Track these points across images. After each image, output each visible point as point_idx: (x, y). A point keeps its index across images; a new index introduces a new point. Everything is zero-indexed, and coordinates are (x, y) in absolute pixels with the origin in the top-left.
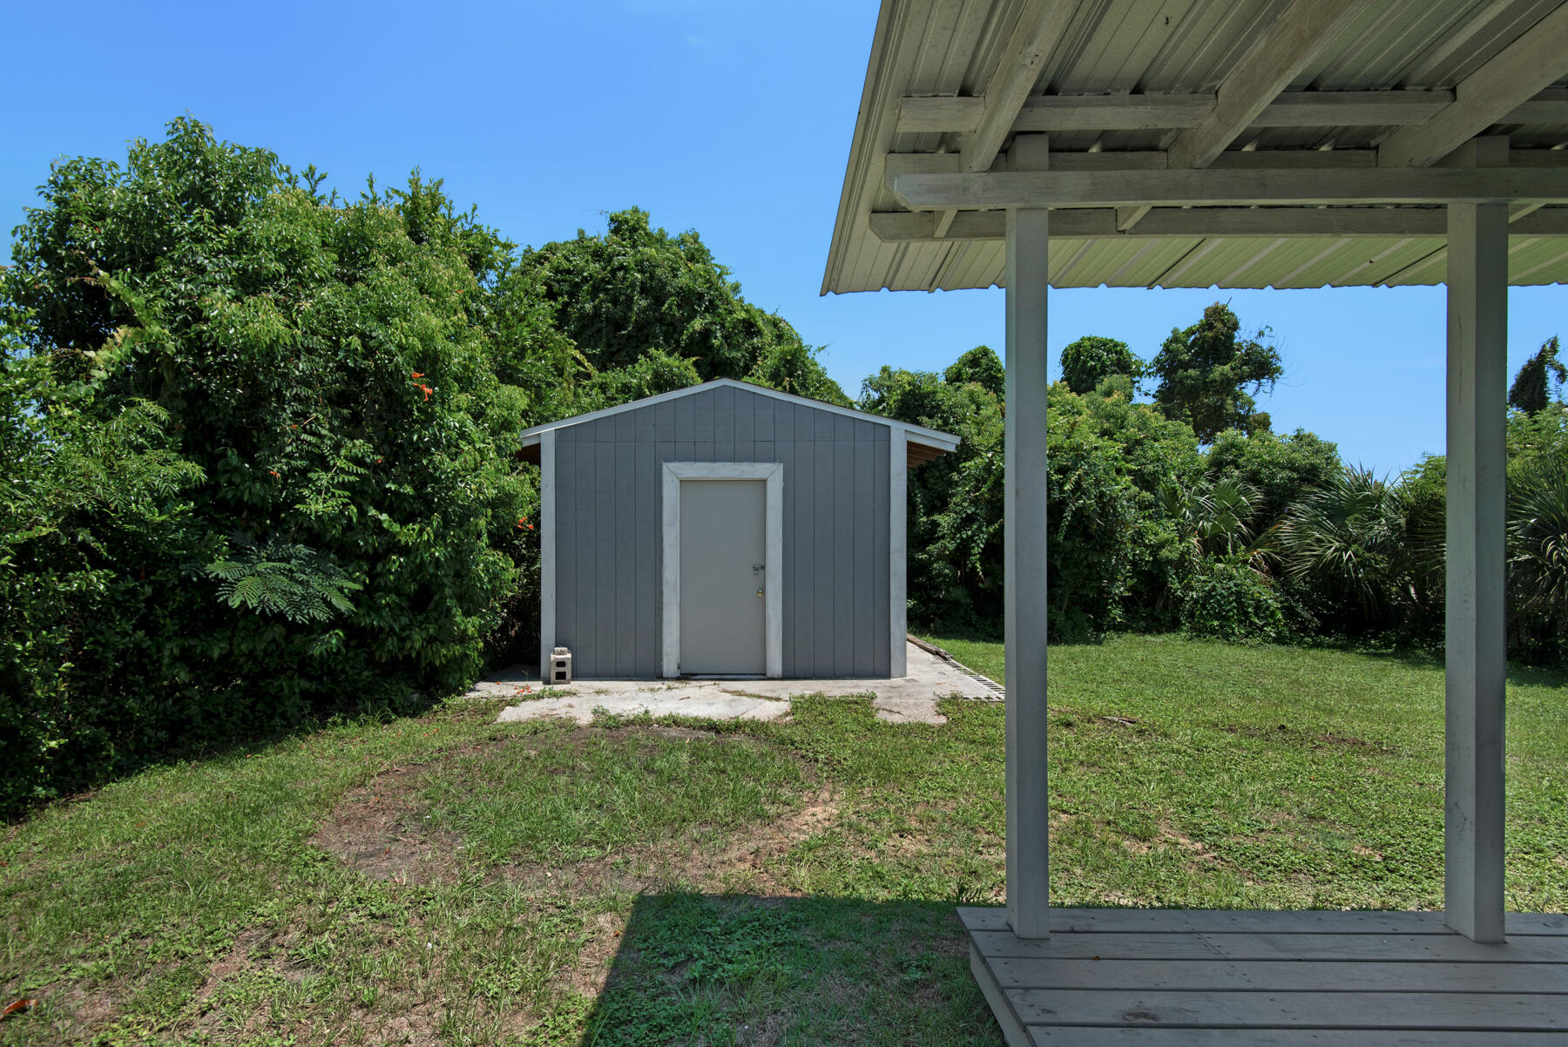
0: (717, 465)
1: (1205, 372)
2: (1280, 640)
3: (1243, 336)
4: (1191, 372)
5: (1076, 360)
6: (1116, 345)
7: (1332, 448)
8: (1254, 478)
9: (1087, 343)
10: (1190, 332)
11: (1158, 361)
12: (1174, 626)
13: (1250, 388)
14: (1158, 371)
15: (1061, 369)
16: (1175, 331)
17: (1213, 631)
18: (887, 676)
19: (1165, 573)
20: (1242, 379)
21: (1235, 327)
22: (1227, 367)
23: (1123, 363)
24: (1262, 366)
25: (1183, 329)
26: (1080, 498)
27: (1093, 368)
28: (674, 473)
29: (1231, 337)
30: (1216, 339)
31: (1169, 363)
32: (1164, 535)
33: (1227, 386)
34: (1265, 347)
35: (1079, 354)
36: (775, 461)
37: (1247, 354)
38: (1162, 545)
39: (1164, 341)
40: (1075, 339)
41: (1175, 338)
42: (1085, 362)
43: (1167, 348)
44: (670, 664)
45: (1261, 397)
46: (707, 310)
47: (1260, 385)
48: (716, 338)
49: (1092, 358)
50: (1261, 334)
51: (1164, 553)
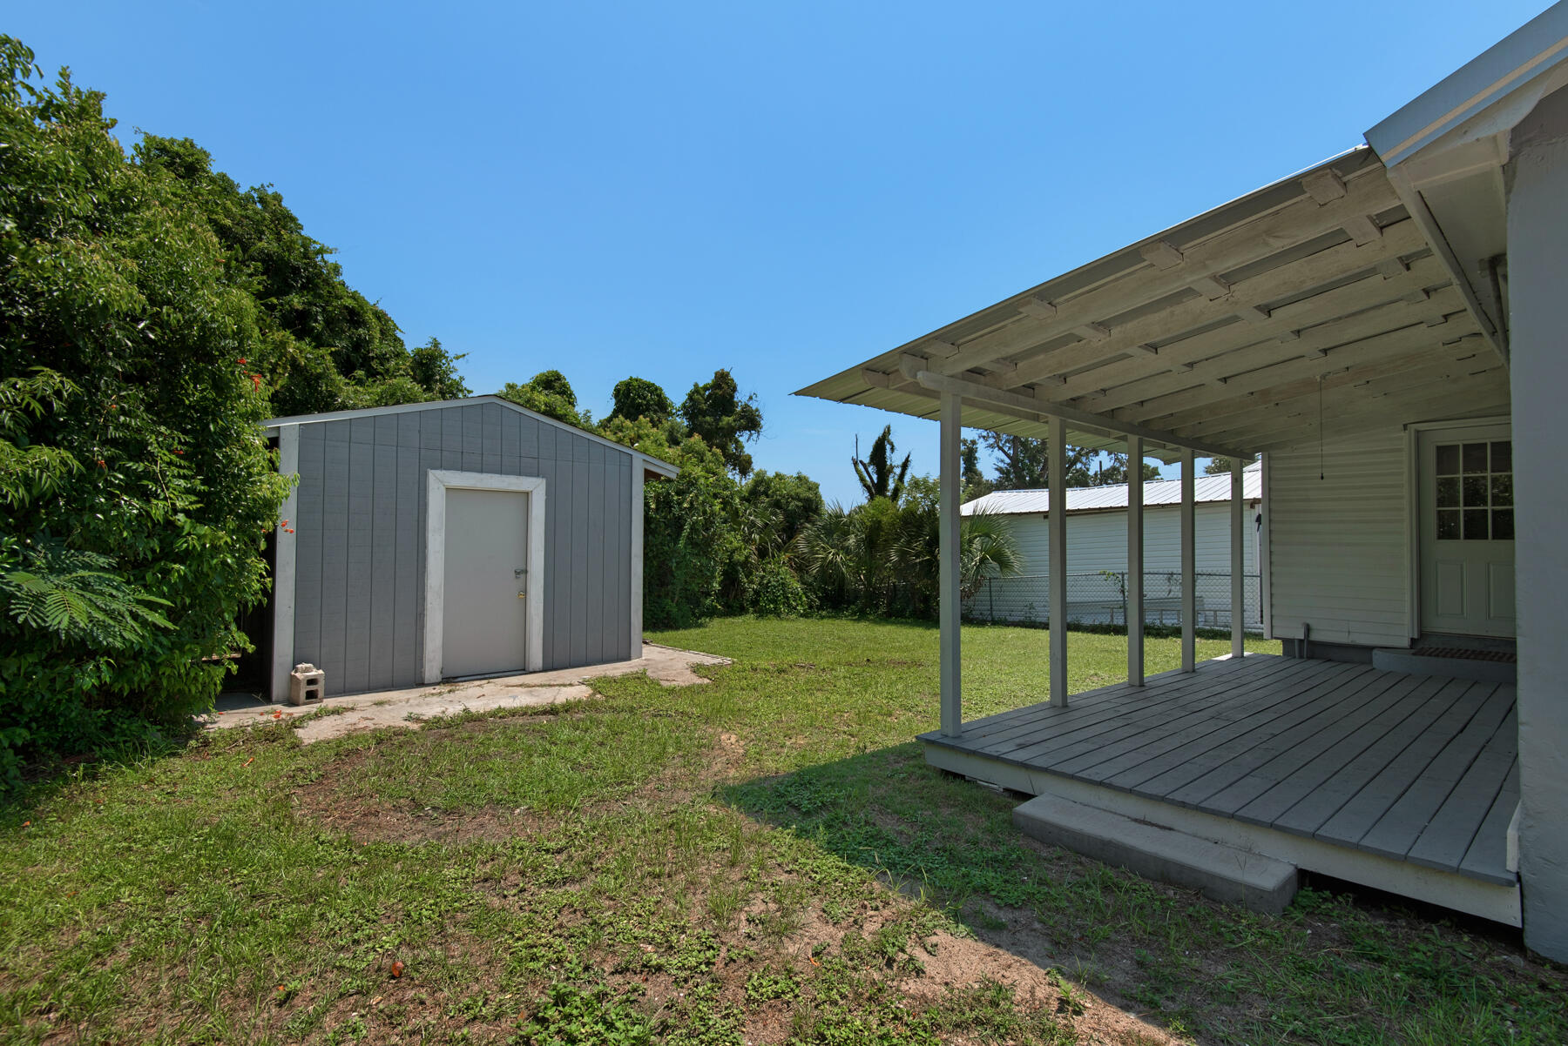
0: (484, 475)
1: (717, 421)
2: (805, 615)
3: (741, 397)
4: (708, 418)
5: (627, 395)
6: (656, 389)
7: (817, 486)
8: (777, 504)
9: (635, 383)
10: (705, 388)
11: (684, 406)
12: (742, 611)
13: (743, 437)
14: (685, 414)
15: (614, 401)
16: (696, 385)
17: (771, 612)
18: (628, 658)
19: (737, 571)
20: (739, 429)
21: (734, 390)
22: (731, 419)
23: (662, 405)
24: (751, 422)
25: (701, 385)
26: (694, 515)
27: (640, 404)
28: (439, 482)
29: (733, 397)
30: (723, 396)
31: (693, 408)
32: (736, 544)
33: (730, 433)
34: (754, 408)
35: (629, 391)
36: (538, 476)
37: (743, 411)
38: (733, 552)
39: (688, 392)
40: (625, 378)
41: (696, 390)
42: (634, 399)
43: (691, 397)
44: (432, 670)
45: (750, 445)
46: (304, 287)
47: (751, 435)
48: (316, 321)
49: (639, 397)
50: (751, 398)
51: (736, 557)
